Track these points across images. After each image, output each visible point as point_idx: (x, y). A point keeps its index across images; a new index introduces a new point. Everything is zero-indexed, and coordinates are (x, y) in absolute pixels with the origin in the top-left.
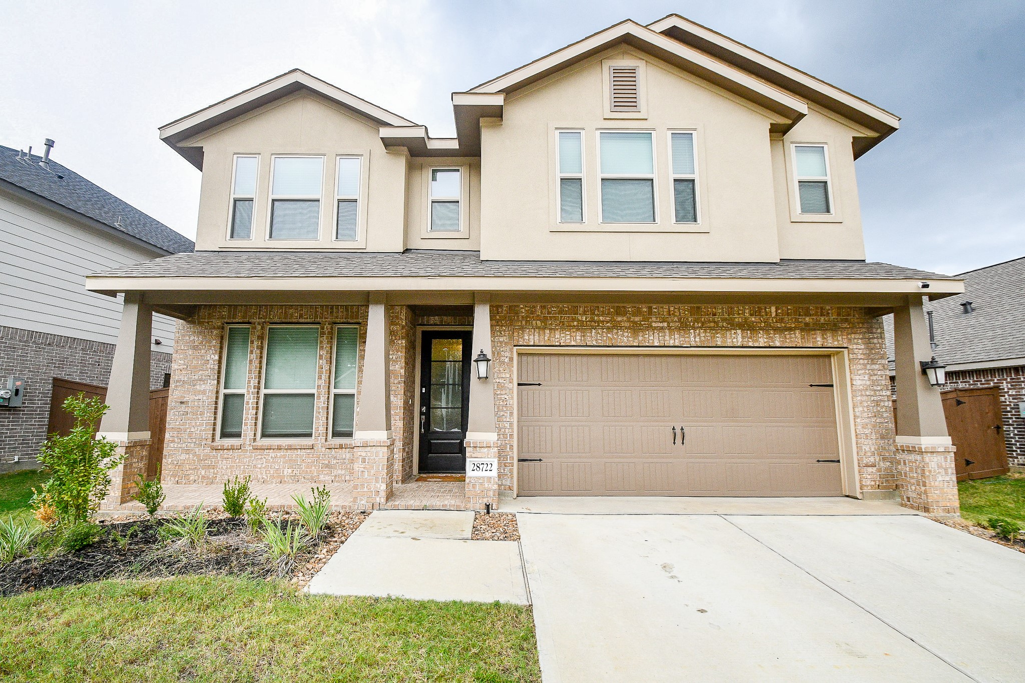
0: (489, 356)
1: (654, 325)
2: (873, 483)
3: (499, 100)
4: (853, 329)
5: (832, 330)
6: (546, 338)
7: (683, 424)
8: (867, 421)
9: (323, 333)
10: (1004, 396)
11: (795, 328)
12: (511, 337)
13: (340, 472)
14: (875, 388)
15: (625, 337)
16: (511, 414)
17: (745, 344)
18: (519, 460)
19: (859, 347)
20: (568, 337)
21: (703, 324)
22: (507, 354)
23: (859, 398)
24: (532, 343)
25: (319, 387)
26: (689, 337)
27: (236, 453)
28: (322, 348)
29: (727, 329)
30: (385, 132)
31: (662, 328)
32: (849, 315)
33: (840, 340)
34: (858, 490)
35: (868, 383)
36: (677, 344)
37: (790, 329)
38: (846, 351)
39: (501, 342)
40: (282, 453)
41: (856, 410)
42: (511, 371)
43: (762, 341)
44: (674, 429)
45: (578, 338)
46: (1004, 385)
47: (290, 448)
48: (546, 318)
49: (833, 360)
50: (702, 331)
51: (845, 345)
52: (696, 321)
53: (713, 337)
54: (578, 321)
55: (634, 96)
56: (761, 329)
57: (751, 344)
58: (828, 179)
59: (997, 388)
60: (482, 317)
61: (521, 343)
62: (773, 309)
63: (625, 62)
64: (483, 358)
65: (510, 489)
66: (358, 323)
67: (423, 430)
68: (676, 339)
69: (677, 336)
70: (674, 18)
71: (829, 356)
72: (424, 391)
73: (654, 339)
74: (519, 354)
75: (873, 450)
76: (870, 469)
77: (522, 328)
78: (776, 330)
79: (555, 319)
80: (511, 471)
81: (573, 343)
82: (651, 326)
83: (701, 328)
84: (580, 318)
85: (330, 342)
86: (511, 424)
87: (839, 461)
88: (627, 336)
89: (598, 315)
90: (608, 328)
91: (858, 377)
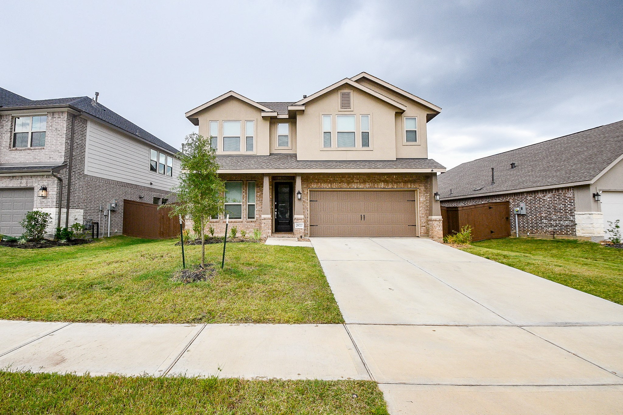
0: (301, 192)
1: (355, 181)
2: (424, 232)
3: (303, 108)
4: (421, 182)
5: (414, 182)
6: (319, 186)
7: (364, 214)
8: (423, 212)
9: (243, 184)
10: (510, 205)
11: (402, 182)
12: (308, 186)
13: (251, 230)
14: (427, 201)
15: (345, 185)
16: (308, 210)
17: (385, 187)
18: (310, 226)
19: (423, 188)
20: (326, 185)
21: (371, 180)
22: (306, 191)
23: (421, 205)
24: (314, 187)
25: (243, 202)
26: (366, 185)
27: (217, 224)
28: (243, 189)
29: (379, 182)
30: (264, 114)
31: (357, 182)
32: (420, 177)
33: (417, 186)
34: (419, 234)
35: (425, 200)
36: (362, 187)
37: (400, 182)
38: (418, 189)
39: (304, 187)
40: (232, 223)
41: (420, 209)
42: (307, 197)
43: (390, 187)
44: (361, 215)
45: (329, 186)
46: (511, 201)
47: (235, 222)
48: (318, 180)
49: (416, 192)
50: (370, 183)
51: (418, 188)
52: (369, 179)
53: (374, 185)
54: (329, 180)
55: (349, 101)
56: (390, 182)
57: (386, 187)
58: (416, 130)
59: (508, 202)
60: (298, 182)
61: (311, 187)
62: (394, 176)
63: (346, 91)
64: (299, 193)
65: (307, 234)
66: (256, 181)
67: (276, 217)
68: (361, 186)
69: (362, 185)
70: (364, 73)
71: (414, 191)
72: (276, 204)
73: (355, 186)
74: (310, 191)
75: (425, 221)
76: (423, 228)
77: (311, 183)
78: (395, 183)
79: (322, 179)
80: (308, 228)
81: (328, 187)
82: (354, 182)
83: (370, 182)
84: (330, 179)
85: (246, 187)
86: (308, 214)
87: (415, 226)
88: (346, 185)
89: (336, 178)
90: (339, 182)
91: (421, 198)
